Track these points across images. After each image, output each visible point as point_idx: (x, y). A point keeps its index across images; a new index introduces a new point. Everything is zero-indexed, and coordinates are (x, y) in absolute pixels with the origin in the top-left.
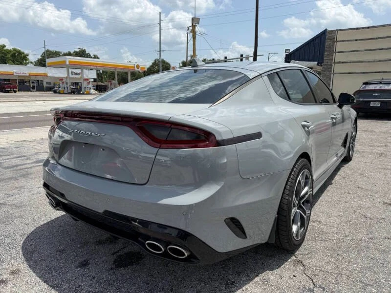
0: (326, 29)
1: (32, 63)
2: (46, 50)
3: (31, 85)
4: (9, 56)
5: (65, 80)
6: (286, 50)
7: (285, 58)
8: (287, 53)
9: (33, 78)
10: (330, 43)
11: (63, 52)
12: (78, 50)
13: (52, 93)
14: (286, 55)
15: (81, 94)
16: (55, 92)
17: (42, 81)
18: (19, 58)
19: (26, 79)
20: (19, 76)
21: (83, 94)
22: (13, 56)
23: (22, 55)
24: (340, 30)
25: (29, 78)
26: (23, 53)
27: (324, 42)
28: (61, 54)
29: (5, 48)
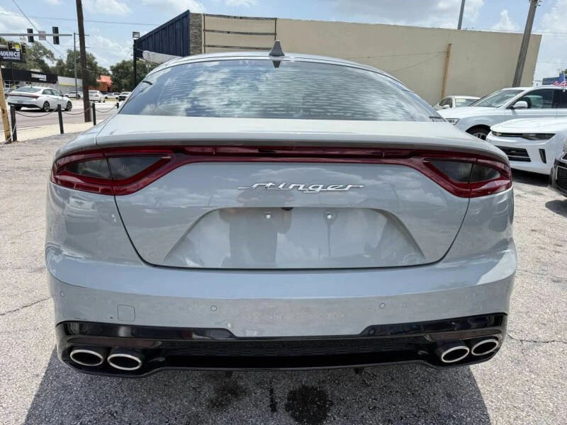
0: (188, 11)
6: (134, 33)
7: (134, 46)
8: (135, 39)
10: (195, 31)
14: (135, 41)
24: (207, 15)
27: (188, 30)
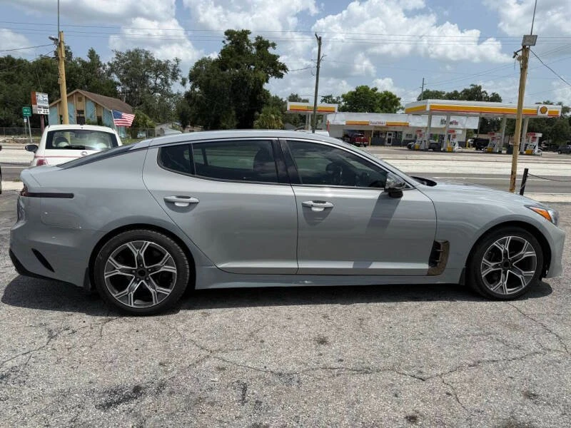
1: (403, 109)
2: (424, 90)
3: (388, 137)
4: (378, 101)
5: (423, 131)
9: (391, 129)
11: (446, 92)
12: (470, 88)
13: (406, 148)
15: (441, 152)
16: (410, 148)
17: (401, 132)
18: (388, 103)
19: (384, 129)
20: (375, 127)
21: (444, 151)
22: (384, 100)
23: (393, 99)
25: (386, 130)
26: (395, 97)
28: (443, 95)
29: (376, 92)
